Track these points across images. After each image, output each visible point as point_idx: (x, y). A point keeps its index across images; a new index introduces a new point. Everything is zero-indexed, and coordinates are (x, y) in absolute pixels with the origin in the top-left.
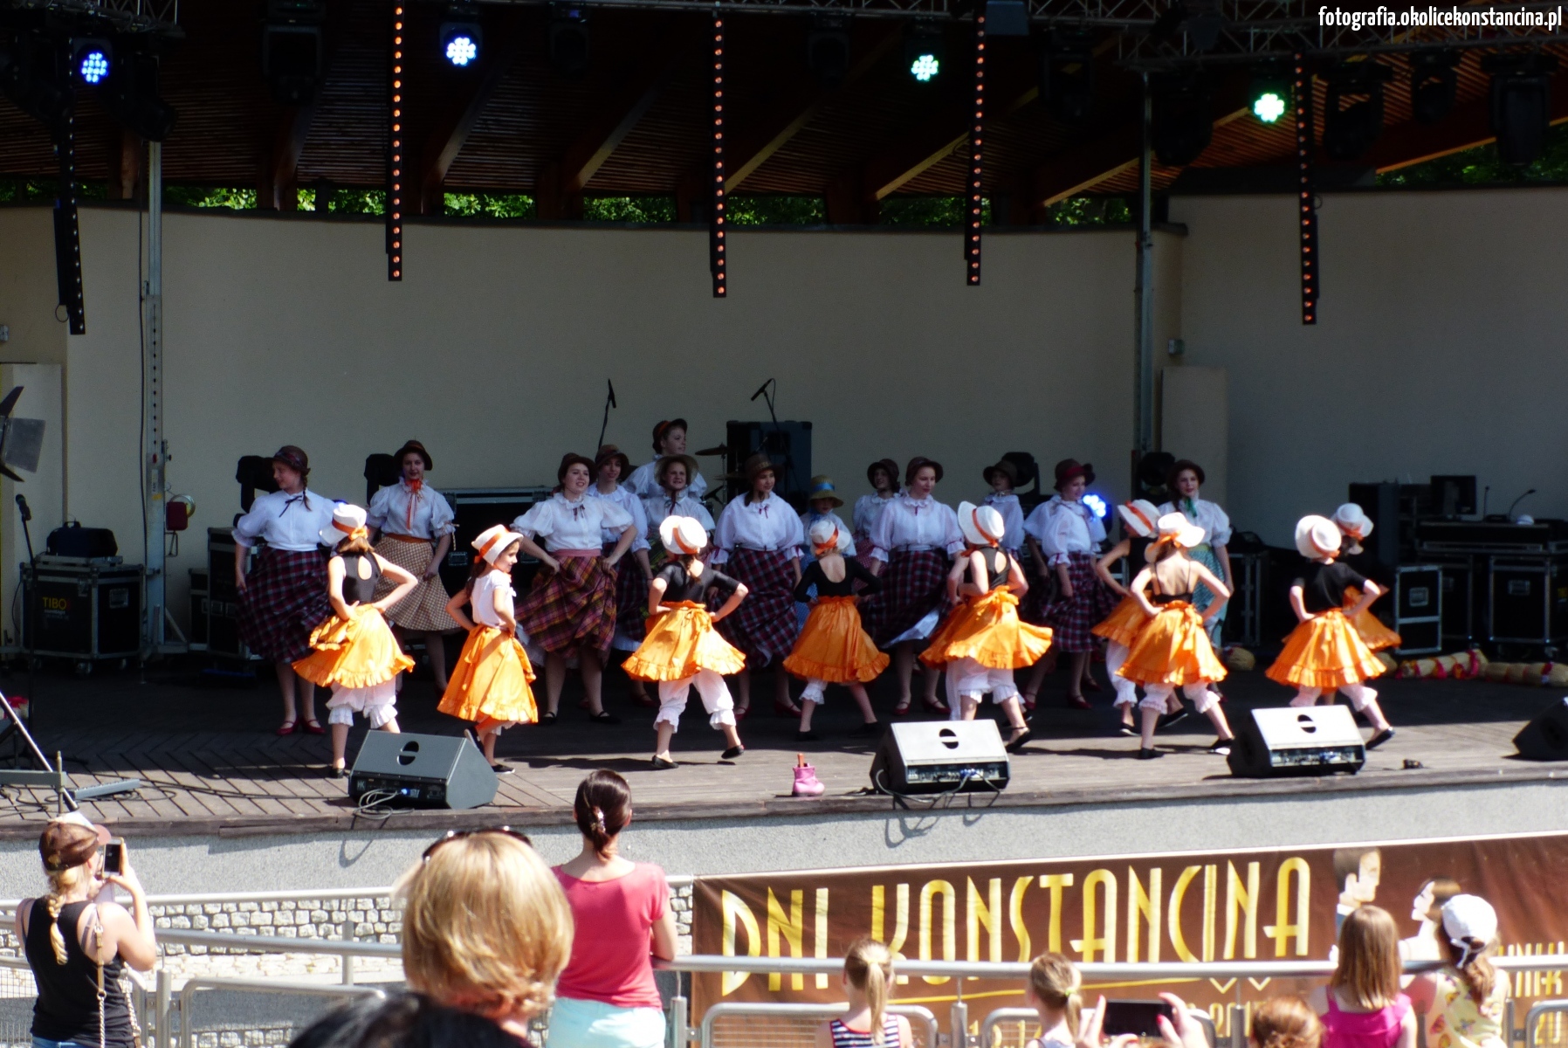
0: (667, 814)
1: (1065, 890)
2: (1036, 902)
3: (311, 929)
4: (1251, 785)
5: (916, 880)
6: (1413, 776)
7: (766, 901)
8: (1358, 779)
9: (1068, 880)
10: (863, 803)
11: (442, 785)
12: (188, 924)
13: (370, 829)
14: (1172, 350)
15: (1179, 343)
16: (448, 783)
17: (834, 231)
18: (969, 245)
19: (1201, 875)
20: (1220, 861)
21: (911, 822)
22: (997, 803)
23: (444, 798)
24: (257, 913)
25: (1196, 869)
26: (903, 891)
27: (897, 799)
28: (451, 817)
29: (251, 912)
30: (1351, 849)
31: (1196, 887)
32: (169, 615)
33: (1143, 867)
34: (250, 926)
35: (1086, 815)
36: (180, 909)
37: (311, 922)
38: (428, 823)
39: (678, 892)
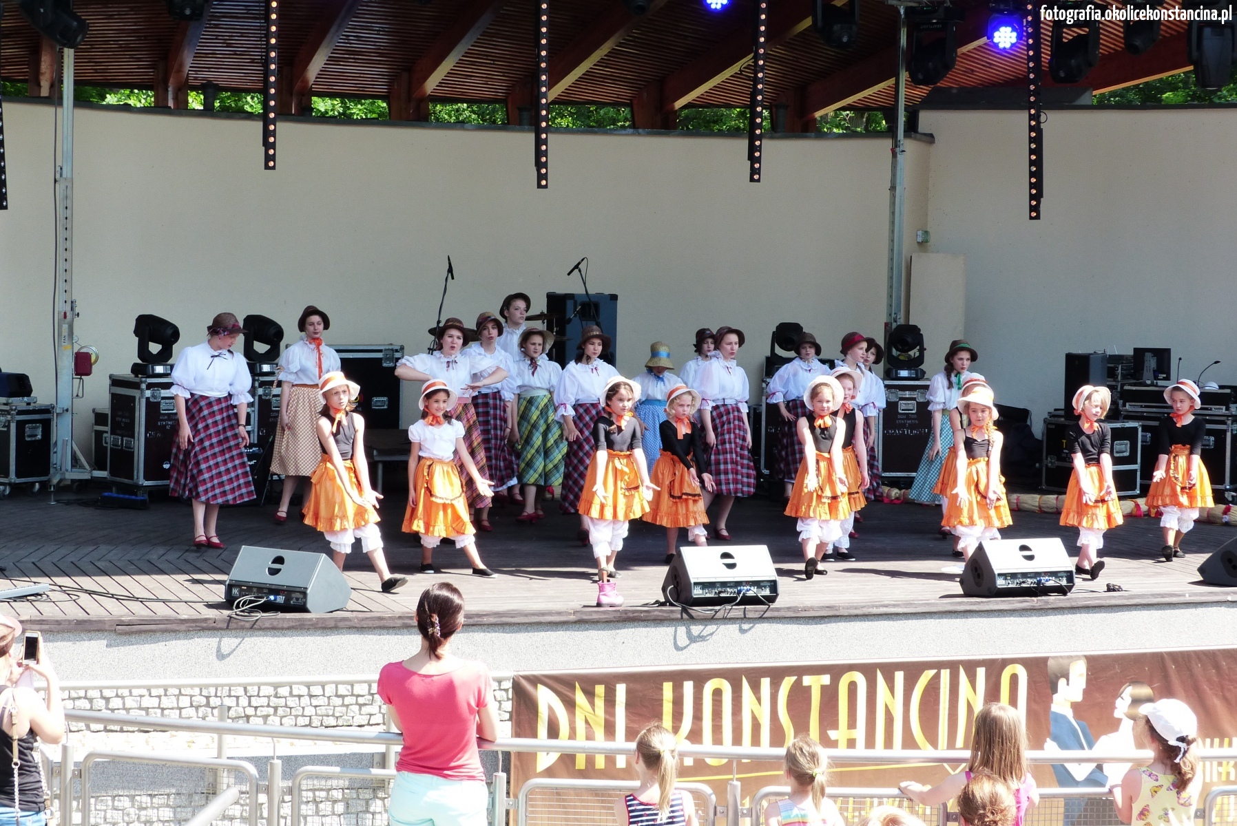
0: (492, 620)
1: (823, 688)
2: (799, 697)
3: (192, 712)
4: (979, 603)
5: (700, 678)
6: (1114, 597)
7: (575, 694)
8: (1068, 599)
9: (826, 679)
10: (656, 613)
11: (304, 594)
12: (87, 705)
13: (243, 628)
14: (920, 240)
15: (926, 232)
16: (308, 591)
17: (639, 134)
18: (752, 149)
19: (937, 677)
20: (953, 666)
21: (696, 629)
22: (767, 615)
23: (305, 603)
24: (147, 697)
25: (932, 673)
26: (688, 687)
27: (684, 610)
28: (310, 620)
29: (141, 696)
30: (1061, 657)
31: (933, 687)
32: (75, 448)
33: (889, 670)
34: (140, 708)
35: (842, 626)
36: (82, 693)
37: (192, 706)
38: (291, 624)
39: (500, 685)
